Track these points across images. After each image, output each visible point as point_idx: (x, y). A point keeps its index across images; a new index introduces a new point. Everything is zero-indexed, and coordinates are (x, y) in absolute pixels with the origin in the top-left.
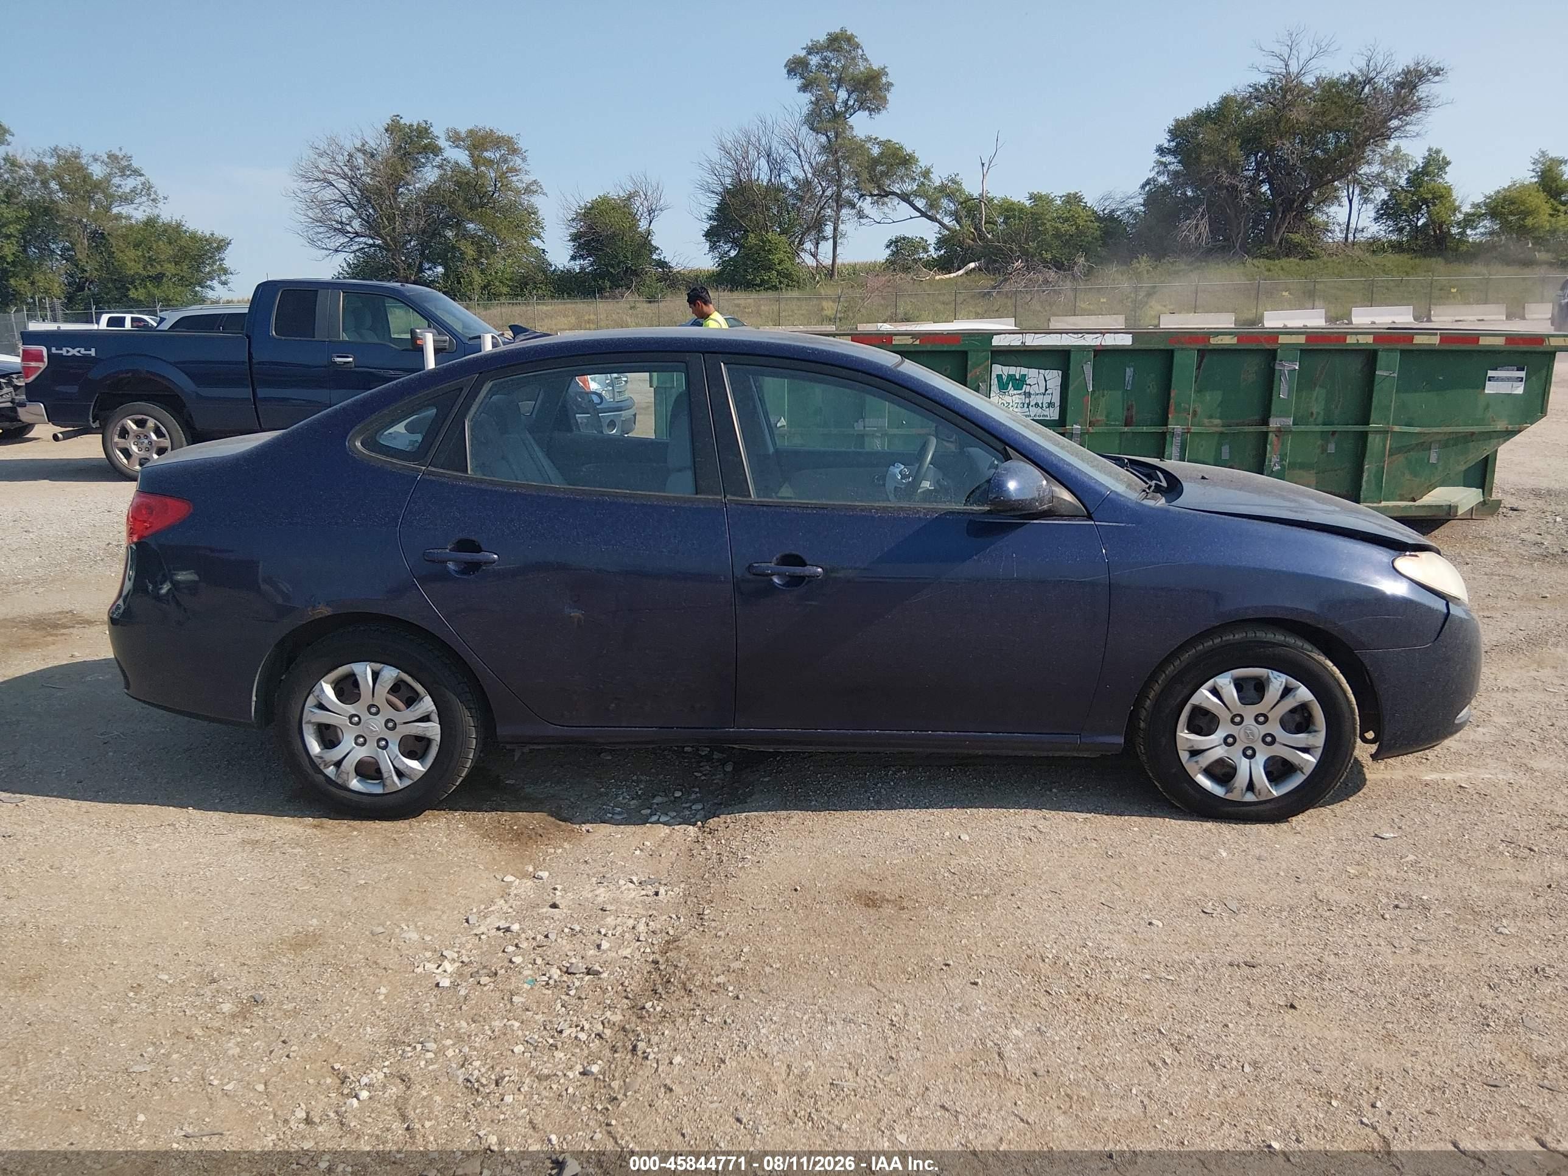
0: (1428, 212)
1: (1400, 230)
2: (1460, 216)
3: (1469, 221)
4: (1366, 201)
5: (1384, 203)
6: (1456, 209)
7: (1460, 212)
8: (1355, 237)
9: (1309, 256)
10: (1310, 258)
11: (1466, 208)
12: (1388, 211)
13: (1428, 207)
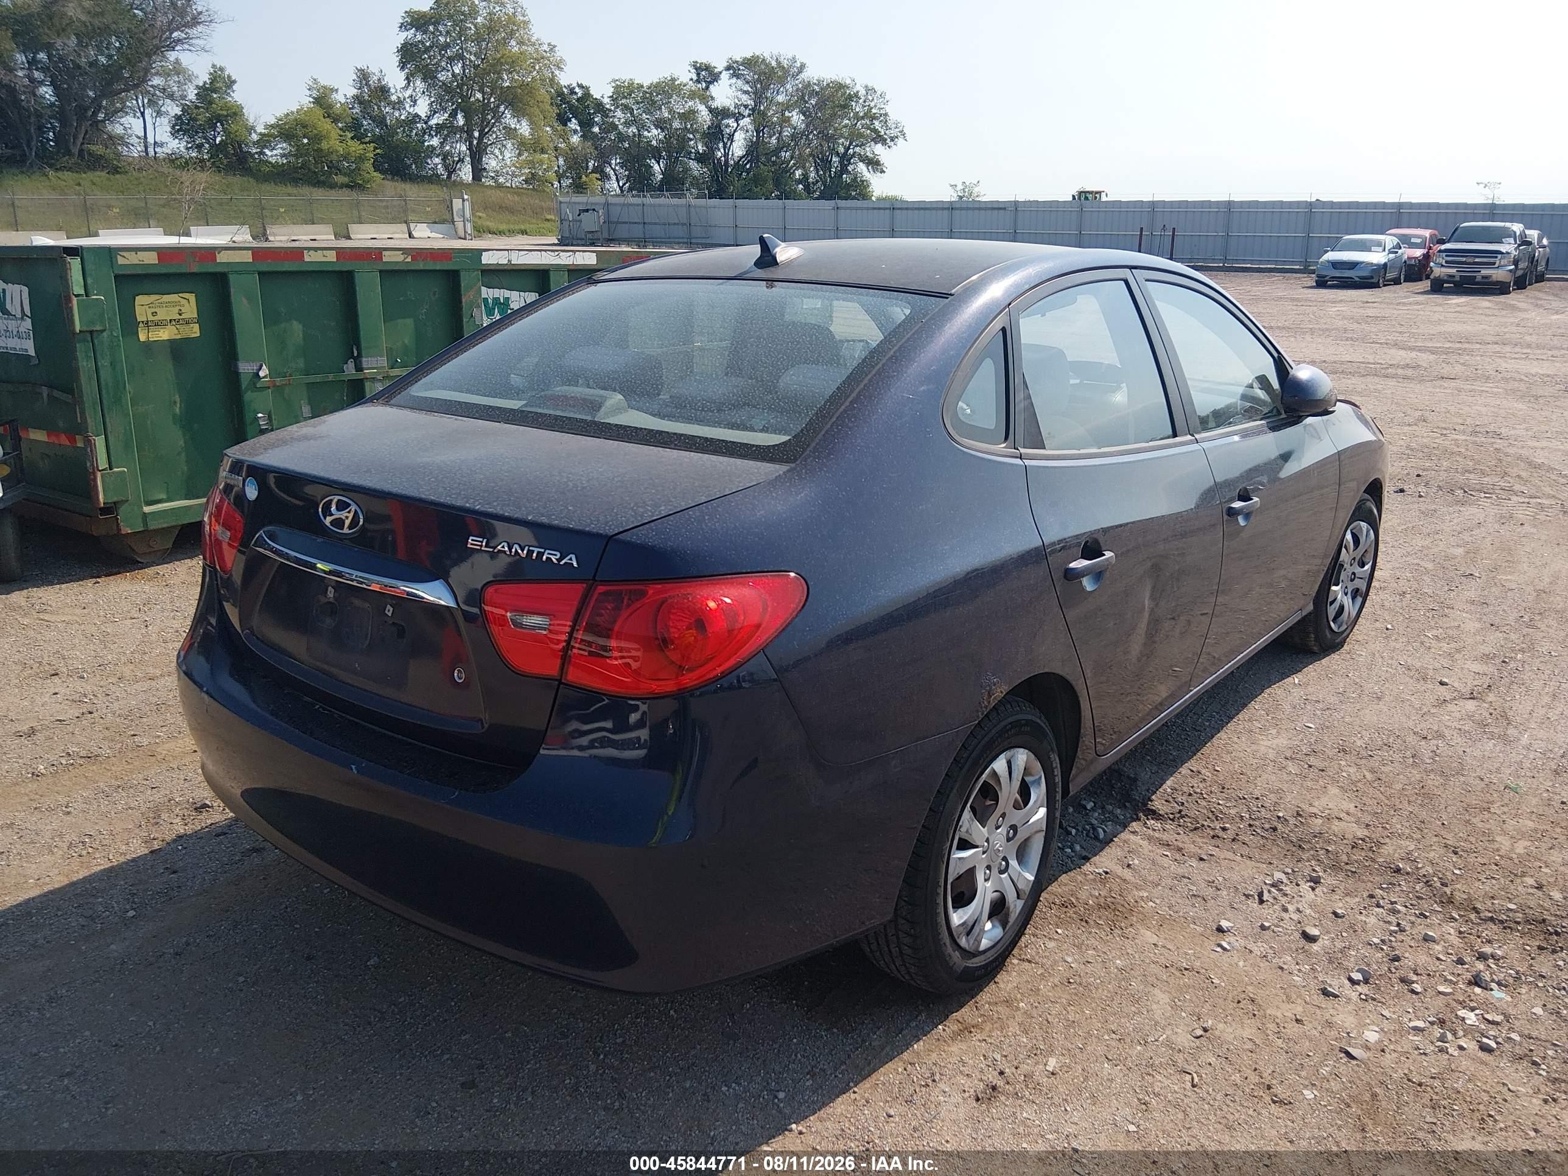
0: (224, 130)
1: (199, 147)
2: (255, 137)
3: (265, 141)
4: (159, 113)
5: (178, 118)
6: (251, 129)
7: (255, 132)
8: (156, 153)
9: (116, 170)
10: (118, 172)
11: (260, 129)
12: (183, 126)
13: (222, 125)
